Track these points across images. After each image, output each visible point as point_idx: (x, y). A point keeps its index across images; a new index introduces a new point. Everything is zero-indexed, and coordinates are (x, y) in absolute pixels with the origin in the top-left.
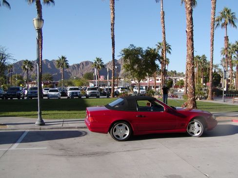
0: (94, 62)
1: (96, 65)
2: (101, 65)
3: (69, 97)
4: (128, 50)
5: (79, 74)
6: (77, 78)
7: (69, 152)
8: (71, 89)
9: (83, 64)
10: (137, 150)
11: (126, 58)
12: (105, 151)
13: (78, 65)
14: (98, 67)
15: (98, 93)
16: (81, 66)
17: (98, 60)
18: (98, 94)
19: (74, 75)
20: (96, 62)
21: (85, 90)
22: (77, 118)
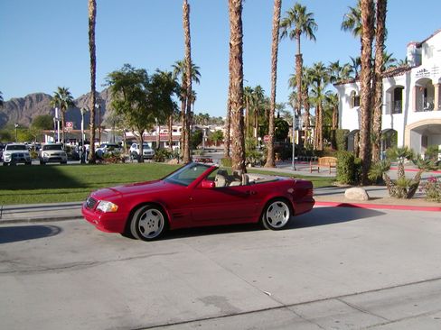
0: (53, 95)
1: (57, 102)
2: (68, 102)
3: (5, 164)
4: (120, 74)
5: (24, 118)
6: (20, 127)
7: (20, 266)
8: (9, 148)
9: (30, 98)
10: (145, 257)
11: (116, 89)
12: (87, 260)
13: (22, 101)
14: (63, 106)
15: (63, 154)
16: (28, 103)
17: (61, 93)
18: (63, 158)
19: (14, 120)
20: (58, 96)
21: (38, 149)
22: (27, 203)
